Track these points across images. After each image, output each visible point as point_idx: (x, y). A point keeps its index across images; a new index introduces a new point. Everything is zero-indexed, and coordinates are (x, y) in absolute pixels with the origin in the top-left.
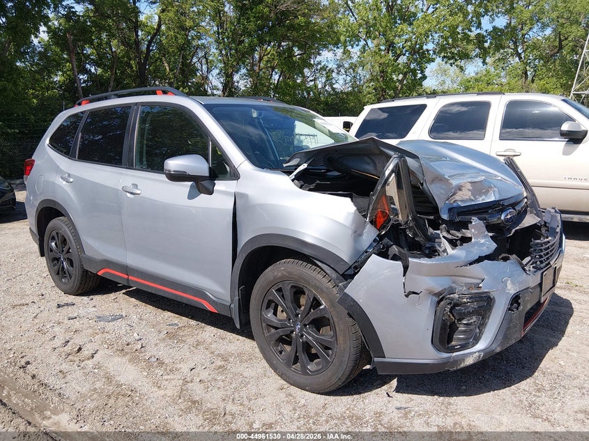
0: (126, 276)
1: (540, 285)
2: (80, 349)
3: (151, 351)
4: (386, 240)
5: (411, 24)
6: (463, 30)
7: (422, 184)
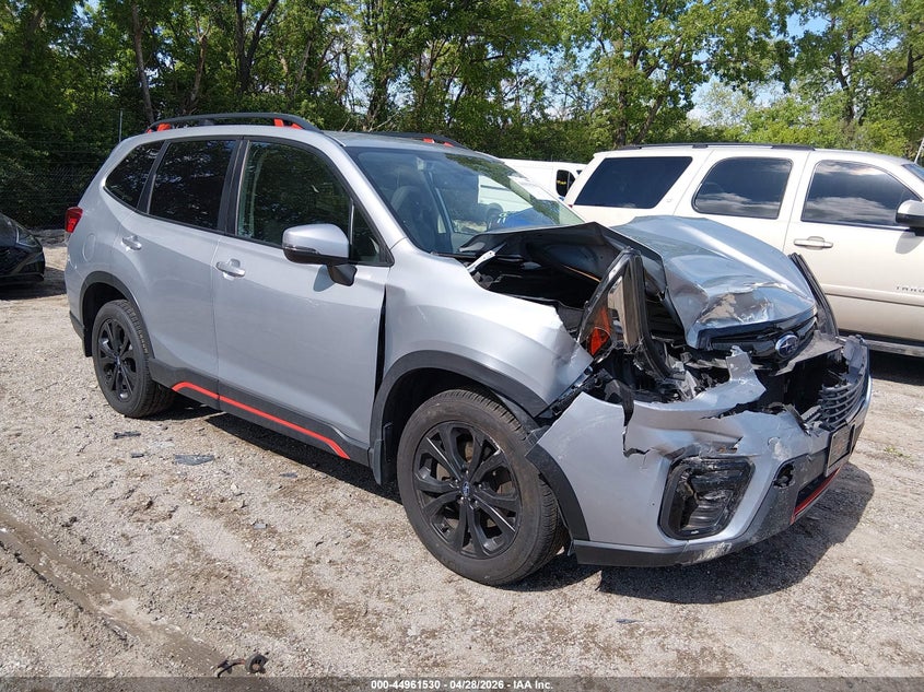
0: (216, 396)
1: (827, 451)
2: (151, 503)
3: (257, 513)
4: (603, 373)
5: (674, 19)
6: (756, 34)
7: (663, 296)
